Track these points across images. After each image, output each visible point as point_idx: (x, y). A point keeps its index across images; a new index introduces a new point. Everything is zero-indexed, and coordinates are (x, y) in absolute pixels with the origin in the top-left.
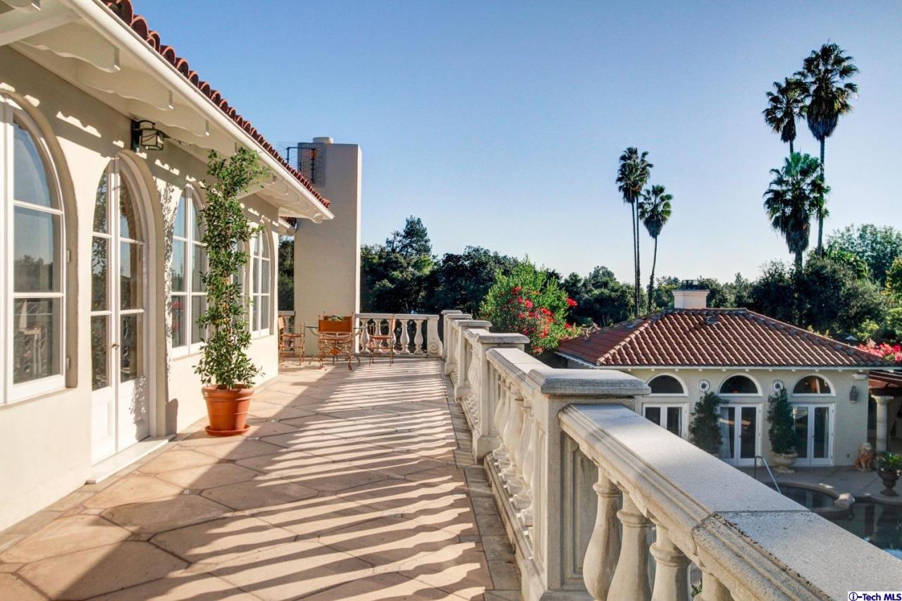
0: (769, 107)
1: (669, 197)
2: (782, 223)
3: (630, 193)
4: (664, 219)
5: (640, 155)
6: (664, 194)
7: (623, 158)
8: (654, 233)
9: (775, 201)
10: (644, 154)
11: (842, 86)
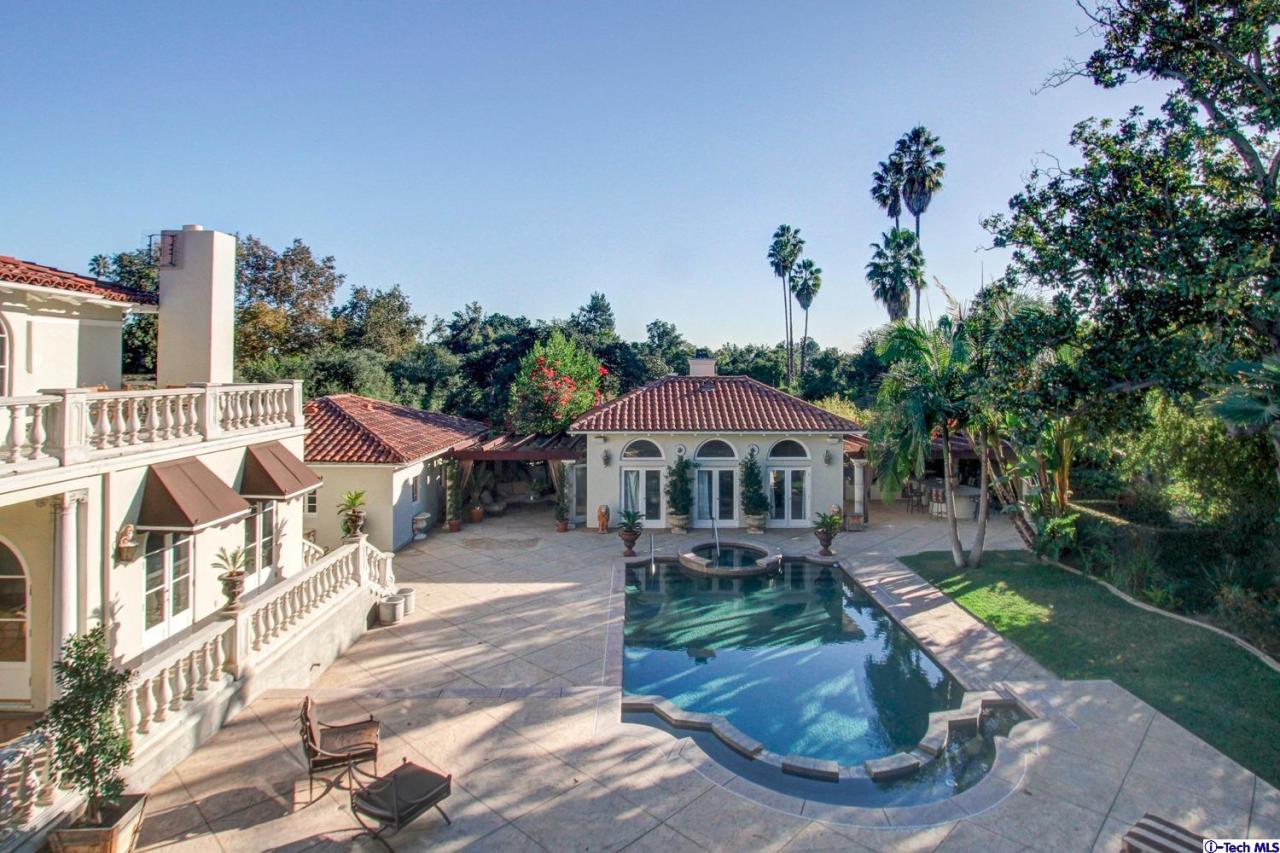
0: (875, 185)
1: (818, 271)
2: (883, 293)
3: (781, 267)
4: (814, 292)
5: (792, 231)
6: (814, 269)
7: (777, 235)
8: (805, 305)
9: (876, 272)
10: (796, 232)
11: (933, 166)
